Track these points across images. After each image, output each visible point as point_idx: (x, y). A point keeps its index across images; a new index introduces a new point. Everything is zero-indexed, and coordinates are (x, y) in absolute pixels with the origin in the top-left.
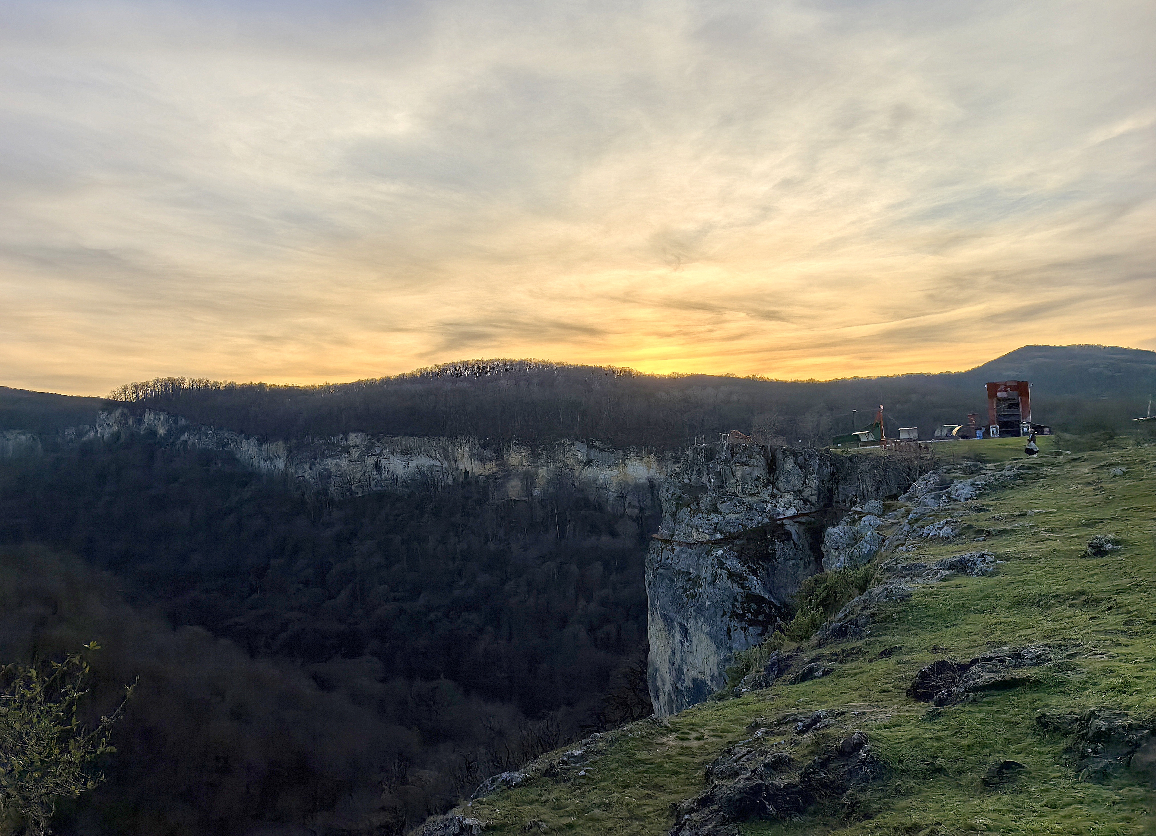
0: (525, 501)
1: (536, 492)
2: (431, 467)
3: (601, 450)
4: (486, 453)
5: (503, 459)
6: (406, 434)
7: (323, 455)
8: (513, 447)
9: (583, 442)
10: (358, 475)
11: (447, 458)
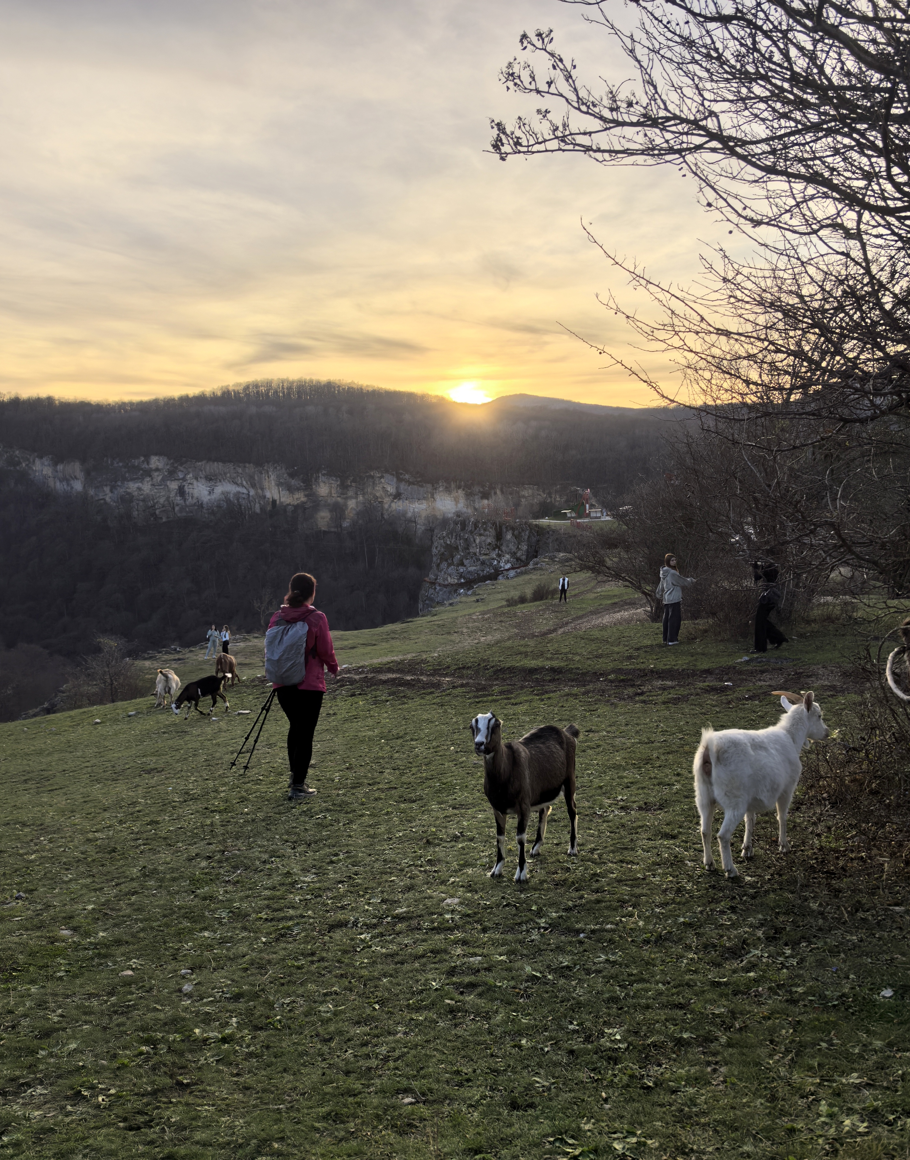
0: (335, 532)
1: (346, 524)
2: (237, 495)
3: (410, 483)
4: (293, 482)
5: (311, 489)
6: (209, 460)
7: (124, 479)
8: (322, 478)
9: (393, 475)
10: (162, 500)
11: (253, 486)
